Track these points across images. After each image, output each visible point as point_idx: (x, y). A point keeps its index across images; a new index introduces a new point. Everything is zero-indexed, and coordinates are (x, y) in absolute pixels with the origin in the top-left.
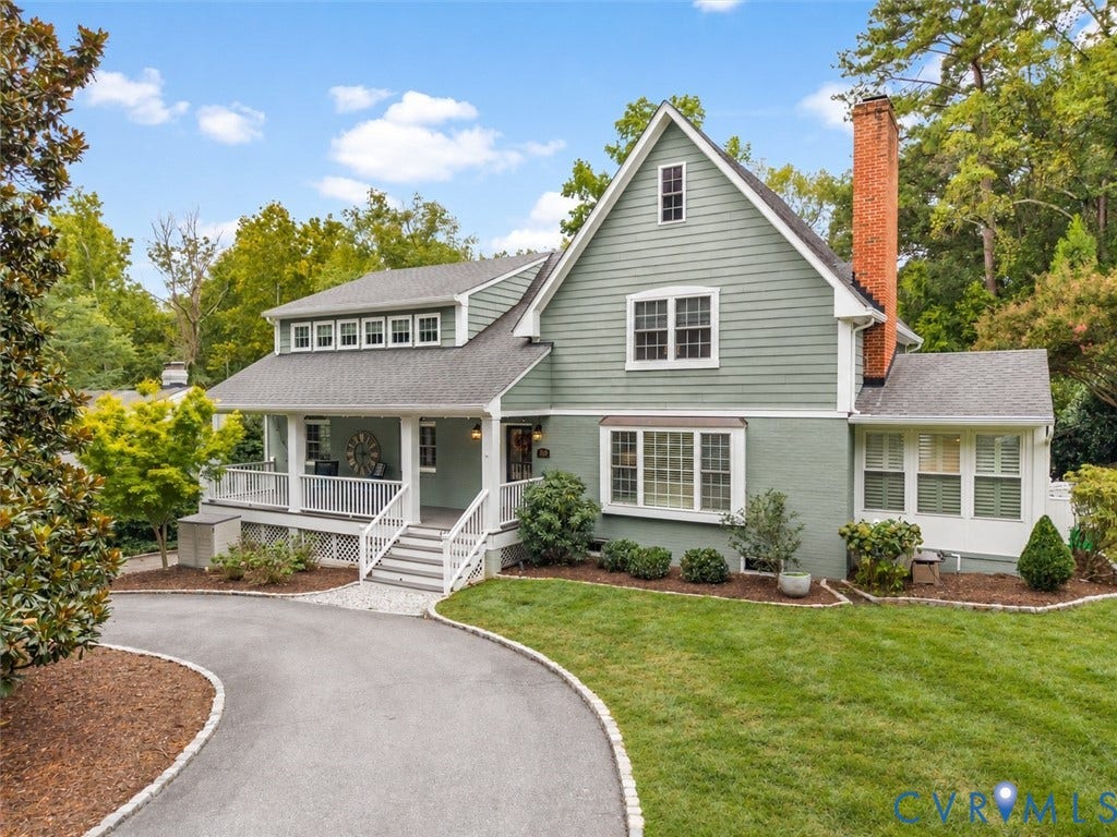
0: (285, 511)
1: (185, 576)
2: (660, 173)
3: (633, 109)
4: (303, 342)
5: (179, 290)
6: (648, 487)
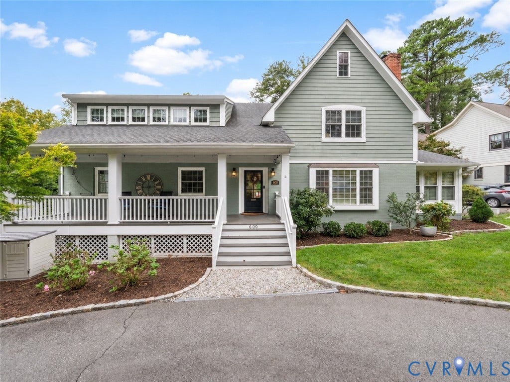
0: (105, 224)
2: (338, 54)
4: (98, 119)
6: (334, 196)
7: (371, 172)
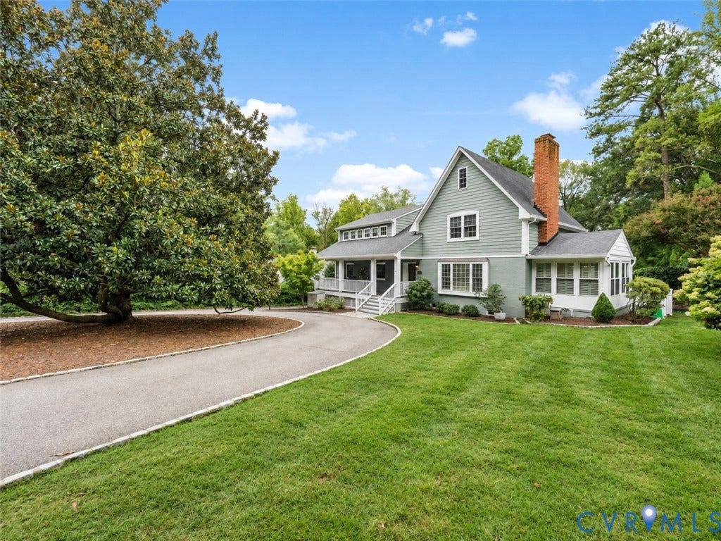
0: (338, 291)
1: (310, 309)
2: (458, 172)
3: (491, 144)
4: (346, 238)
5: (321, 227)
6: (454, 284)
7: (481, 265)
